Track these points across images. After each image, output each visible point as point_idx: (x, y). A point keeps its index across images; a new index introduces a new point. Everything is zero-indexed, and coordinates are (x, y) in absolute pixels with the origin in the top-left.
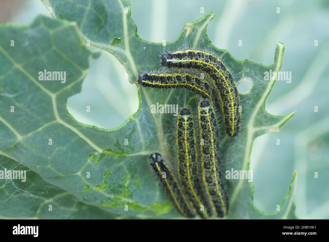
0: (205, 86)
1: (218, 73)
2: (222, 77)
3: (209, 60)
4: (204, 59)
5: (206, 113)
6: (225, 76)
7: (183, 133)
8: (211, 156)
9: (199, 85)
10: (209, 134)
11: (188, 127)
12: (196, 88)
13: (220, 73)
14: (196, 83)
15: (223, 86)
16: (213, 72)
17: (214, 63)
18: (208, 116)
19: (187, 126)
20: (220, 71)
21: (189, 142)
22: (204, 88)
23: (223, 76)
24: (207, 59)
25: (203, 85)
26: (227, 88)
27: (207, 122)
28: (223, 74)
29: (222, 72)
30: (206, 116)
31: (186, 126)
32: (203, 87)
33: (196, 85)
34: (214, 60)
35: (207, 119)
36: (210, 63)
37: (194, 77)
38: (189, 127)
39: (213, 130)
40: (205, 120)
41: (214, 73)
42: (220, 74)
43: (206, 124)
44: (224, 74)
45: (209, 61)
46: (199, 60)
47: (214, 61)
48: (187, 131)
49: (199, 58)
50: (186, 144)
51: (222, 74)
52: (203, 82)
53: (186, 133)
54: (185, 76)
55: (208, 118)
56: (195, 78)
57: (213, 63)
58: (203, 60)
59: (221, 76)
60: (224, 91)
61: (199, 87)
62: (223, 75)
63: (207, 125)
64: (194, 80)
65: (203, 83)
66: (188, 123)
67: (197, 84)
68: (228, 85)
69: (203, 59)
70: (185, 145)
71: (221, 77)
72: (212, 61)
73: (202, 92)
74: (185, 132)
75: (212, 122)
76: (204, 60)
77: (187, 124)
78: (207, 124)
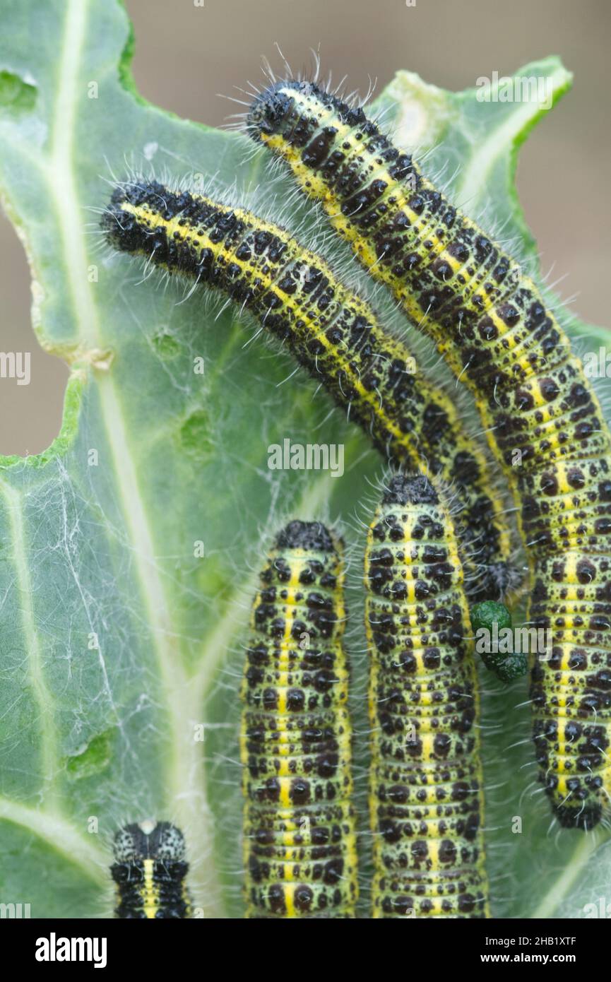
0: (425, 417)
1: (506, 344)
2: (523, 375)
3: (473, 252)
4: (449, 236)
5: (397, 535)
6: (544, 376)
7: (271, 652)
8: (421, 851)
9: (400, 401)
10: (408, 688)
11: (303, 619)
12: (380, 411)
13: (518, 349)
14: (389, 386)
15: (527, 438)
16: (475, 329)
17: (494, 282)
18: (408, 555)
19: (294, 614)
20: (517, 341)
21: (301, 726)
22: (418, 428)
23: (529, 370)
24: (461, 241)
25: (420, 407)
26: (546, 456)
27: (401, 595)
28: (533, 360)
29: (530, 351)
30: (394, 552)
31: (290, 609)
32: (415, 419)
33: (384, 393)
34: (499, 267)
35: (397, 577)
36: (471, 273)
37: (390, 350)
38: (309, 619)
39: (431, 663)
40: (391, 578)
41: (478, 335)
42: (514, 356)
43: (390, 609)
44: (538, 363)
45: (471, 260)
46: (423, 217)
47: (496, 272)
48: (293, 645)
49: (426, 211)
50: (285, 735)
51: (526, 357)
52: (424, 393)
53: (284, 654)
54: (357, 309)
55: (409, 571)
56: (394, 357)
57: (490, 279)
58: (440, 235)
59: (518, 369)
60: (535, 474)
61: (393, 412)
62: (535, 368)
63: (397, 620)
64: (386, 365)
65: (420, 399)
66: (306, 592)
67: (391, 394)
68: (553, 439)
69: (443, 227)
70: (276, 738)
71: (518, 377)
72: (487, 268)
73: (400, 446)
74: (283, 644)
75: (431, 608)
76: (445, 239)
77: (298, 598)
78: (396, 611)
